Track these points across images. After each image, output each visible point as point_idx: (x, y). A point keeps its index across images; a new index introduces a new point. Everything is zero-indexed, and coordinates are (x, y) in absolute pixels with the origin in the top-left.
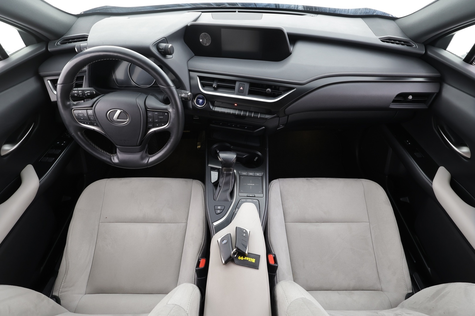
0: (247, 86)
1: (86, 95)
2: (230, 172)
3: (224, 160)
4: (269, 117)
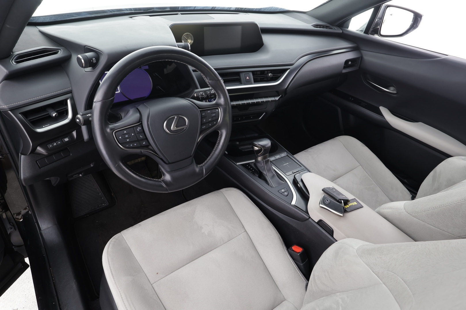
0: (251, 76)
2: (267, 158)
3: (263, 146)
4: (277, 98)
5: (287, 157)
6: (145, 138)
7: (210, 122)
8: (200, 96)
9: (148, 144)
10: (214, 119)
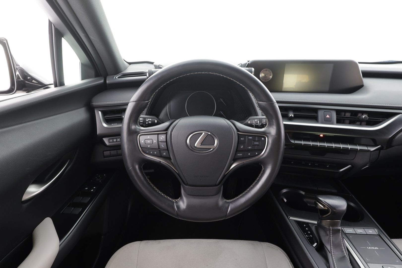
0: (334, 114)
1: (147, 123)
2: (337, 226)
3: (332, 208)
4: (372, 149)
5: (378, 238)
6: (167, 149)
7: (249, 151)
8: (254, 123)
9: (168, 156)
10: (256, 148)
